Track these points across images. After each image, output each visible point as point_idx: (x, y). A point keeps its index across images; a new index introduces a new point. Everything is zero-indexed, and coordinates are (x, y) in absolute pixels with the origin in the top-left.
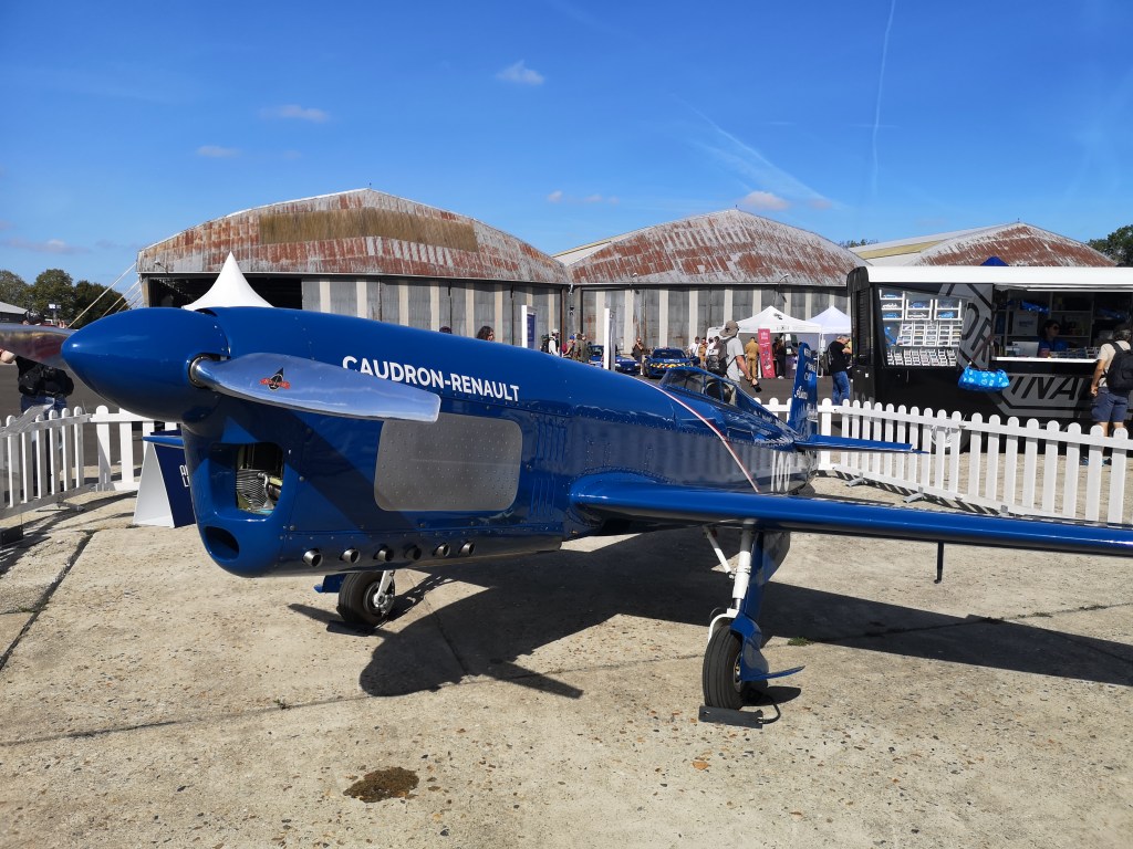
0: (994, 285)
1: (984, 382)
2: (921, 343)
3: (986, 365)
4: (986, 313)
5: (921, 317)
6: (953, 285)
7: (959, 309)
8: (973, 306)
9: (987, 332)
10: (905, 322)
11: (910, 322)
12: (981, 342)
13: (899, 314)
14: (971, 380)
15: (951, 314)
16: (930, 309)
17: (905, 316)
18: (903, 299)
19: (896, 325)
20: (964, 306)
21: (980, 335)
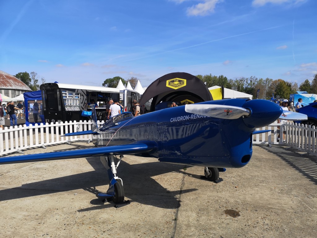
0: (86, 90)
1: (89, 114)
2: (71, 105)
3: (87, 110)
4: (85, 97)
5: (71, 98)
6: (78, 89)
7: (79, 96)
8: (82, 95)
9: (86, 102)
10: (67, 99)
11: (68, 99)
12: (85, 104)
13: (66, 97)
14: (86, 114)
15: (77, 97)
16: (73, 96)
17: (68, 98)
18: (67, 93)
19: (65, 100)
20: (80, 96)
21: (85, 103)
